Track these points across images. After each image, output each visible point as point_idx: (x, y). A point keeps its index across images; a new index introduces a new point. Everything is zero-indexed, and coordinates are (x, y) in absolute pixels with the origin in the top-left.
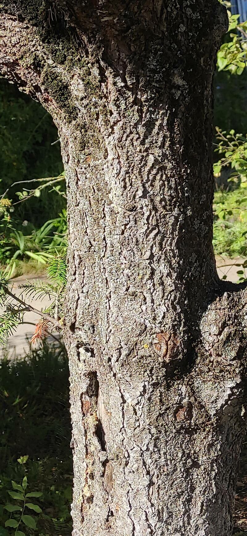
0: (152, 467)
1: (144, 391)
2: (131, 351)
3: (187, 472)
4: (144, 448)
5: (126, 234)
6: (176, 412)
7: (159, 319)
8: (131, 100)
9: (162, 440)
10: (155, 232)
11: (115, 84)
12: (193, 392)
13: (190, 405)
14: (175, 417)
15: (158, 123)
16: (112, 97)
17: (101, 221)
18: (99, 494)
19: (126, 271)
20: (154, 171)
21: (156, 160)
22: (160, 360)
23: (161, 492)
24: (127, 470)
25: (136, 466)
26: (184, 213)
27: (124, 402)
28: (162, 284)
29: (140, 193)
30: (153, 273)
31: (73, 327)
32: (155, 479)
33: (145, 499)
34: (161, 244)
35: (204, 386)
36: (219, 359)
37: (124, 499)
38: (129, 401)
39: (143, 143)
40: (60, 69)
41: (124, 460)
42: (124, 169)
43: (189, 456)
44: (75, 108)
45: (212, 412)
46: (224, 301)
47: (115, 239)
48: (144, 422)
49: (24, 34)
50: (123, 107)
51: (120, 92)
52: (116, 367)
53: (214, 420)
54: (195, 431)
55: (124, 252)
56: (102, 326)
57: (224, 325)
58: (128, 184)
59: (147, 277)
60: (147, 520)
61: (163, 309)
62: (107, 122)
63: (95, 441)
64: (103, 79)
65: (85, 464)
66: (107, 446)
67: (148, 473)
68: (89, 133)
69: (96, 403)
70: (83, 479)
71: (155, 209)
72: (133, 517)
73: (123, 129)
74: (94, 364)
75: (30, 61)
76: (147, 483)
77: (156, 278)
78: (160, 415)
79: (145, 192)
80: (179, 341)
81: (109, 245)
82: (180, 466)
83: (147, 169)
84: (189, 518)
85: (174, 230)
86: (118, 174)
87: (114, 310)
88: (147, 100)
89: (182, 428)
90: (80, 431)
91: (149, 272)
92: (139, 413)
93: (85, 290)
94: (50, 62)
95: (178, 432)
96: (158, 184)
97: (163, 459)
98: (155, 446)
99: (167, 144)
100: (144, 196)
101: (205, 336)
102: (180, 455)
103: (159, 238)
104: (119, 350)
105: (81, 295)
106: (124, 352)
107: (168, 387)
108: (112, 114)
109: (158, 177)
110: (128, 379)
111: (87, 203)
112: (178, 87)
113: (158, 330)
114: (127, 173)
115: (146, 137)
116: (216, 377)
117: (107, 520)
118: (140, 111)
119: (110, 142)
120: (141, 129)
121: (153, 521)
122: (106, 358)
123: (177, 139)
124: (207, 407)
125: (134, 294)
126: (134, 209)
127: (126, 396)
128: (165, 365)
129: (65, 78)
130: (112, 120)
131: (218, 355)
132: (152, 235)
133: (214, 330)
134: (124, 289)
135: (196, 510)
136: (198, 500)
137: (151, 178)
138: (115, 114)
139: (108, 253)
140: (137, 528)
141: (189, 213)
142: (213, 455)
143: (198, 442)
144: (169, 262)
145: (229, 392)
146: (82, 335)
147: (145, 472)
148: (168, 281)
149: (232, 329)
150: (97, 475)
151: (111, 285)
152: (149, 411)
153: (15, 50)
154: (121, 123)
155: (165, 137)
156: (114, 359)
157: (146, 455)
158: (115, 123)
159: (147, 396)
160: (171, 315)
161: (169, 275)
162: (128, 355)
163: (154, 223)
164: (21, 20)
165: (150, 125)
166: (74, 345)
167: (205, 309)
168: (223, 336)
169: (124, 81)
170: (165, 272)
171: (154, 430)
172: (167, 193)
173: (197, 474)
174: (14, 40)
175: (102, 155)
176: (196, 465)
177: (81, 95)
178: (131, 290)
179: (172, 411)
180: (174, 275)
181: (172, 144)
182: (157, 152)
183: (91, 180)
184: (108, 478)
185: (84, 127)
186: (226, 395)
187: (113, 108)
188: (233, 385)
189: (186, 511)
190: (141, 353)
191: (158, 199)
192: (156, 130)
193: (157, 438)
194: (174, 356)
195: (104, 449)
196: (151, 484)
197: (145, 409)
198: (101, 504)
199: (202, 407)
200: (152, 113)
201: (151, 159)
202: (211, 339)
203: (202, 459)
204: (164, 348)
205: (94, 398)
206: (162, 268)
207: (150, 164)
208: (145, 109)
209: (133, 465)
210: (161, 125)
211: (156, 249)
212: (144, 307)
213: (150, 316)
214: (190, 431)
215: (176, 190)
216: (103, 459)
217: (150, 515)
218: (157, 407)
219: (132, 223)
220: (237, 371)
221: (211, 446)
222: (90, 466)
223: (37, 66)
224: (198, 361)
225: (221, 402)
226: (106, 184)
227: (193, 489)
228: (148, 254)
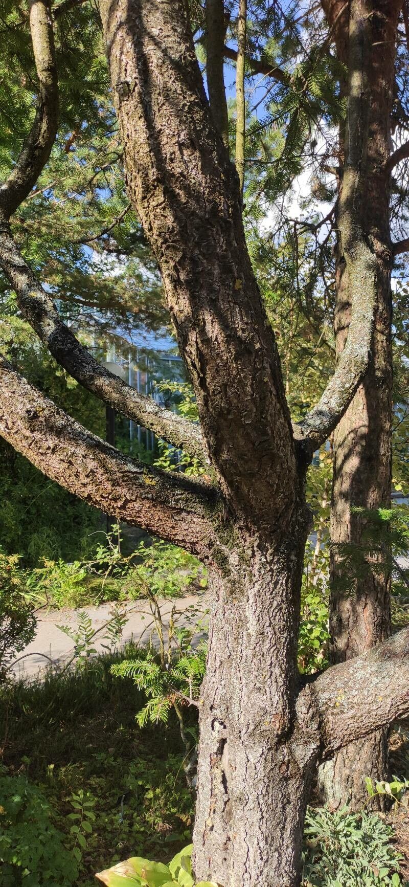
0: (263, 806)
1: (263, 754)
2: (256, 726)
3: (284, 808)
4: (260, 793)
5: (257, 649)
6: (280, 767)
7: (275, 705)
8: (268, 569)
9: (271, 787)
10: (274, 648)
11: (260, 560)
12: (291, 753)
13: (289, 761)
14: (279, 770)
15: (280, 582)
16: (257, 567)
17: (240, 640)
18: (219, 824)
19: (255, 673)
20: (276, 611)
21: (278, 604)
22: (275, 732)
23: (268, 823)
24: (245, 808)
25: (253, 805)
26: (290, 635)
27: (248, 761)
28: (276, 681)
29: (267, 624)
30: (271, 675)
31: (212, 708)
32: (264, 814)
33: (257, 829)
34: (277, 655)
35: (297, 748)
36: (308, 730)
37: (242, 829)
38: (252, 760)
39: (271, 594)
40: (223, 547)
41: (245, 801)
42: (259, 610)
43: (285, 797)
44: (230, 570)
45: (302, 766)
46: (307, 690)
47: (250, 653)
48: (261, 774)
49: (204, 526)
50: (263, 573)
51: (263, 564)
52: (244, 737)
53: (301, 771)
54: (290, 778)
55: (255, 661)
56: (235, 709)
57: (310, 706)
58: (261, 618)
59: (268, 677)
60: (258, 844)
61: (277, 698)
62: (251, 581)
63: (221, 787)
64: (253, 556)
65: (209, 803)
66: (229, 791)
67: (261, 810)
68: (237, 585)
69: (221, 758)
70: (206, 814)
71: (275, 634)
72: (248, 842)
73: (261, 585)
74: (226, 734)
75: (207, 542)
76: (260, 817)
77: (273, 678)
78: (272, 769)
79: (270, 623)
80: (286, 719)
81: (244, 655)
82: (280, 803)
83: (272, 609)
84: (283, 840)
85: (284, 646)
86: (255, 612)
87: (245, 698)
88: (277, 569)
89: (283, 777)
90: (207, 778)
91: (269, 673)
92: (258, 768)
93: (223, 683)
94: (218, 543)
95: (280, 780)
96: (277, 618)
97: (270, 800)
98: (267, 791)
99: (284, 594)
100: (270, 626)
101: (299, 714)
102: (280, 796)
103: (276, 652)
104: (248, 726)
105: (219, 686)
106: (252, 727)
107: (277, 750)
108: (255, 576)
109: (278, 614)
110: (252, 745)
111: (230, 627)
112: (292, 561)
113: (274, 713)
114: (261, 611)
115: (273, 590)
116: (306, 742)
117: (226, 844)
118: (272, 575)
119: (251, 593)
120: (271, 586)
121: (262, 844)
122: (238, 730)
123: (289, 591)
124: (299, 762)
125: (259, 689)
126: (262, 634)
127: (250, 757)
128: (278, 736)
129: (226, 553)
130: (255, 579)
131: (307, 727)
132: (272, 650)
133: (304, 710)
134: (253, 684)
135: (287, 833)
136: (289, 827)
137: (274, 614)
138: (257, 576)
139: (243, 661)
140: (251, 850)
141: (292, 635)
142: (299, 794)
143: (290, 786)
144: (281, 667)
145: (312, 751)
146: (217, 713)
147: (259, 809)
148: (280, 679)
149: (315, 709)
150: (218, 811)
151: (244, 681)
152: (265, 767)
153: (198, 535)
154: (260, 582)
155: (283, 590)
156: (243, 732)
157: (260, 797)
158: (256, 582)
159: (264, 757)
160: (281, 702)
161: (281, 675)
162: (254, 730)
163: (274, 642)
164: (203, 517)
165: (276, 583)
166: (210, 720)
167: (297, 696)
168: (310, 715)
169: (266, 558)
170: (279, 673)
171: (266, 780)
172: (282, 623)
173: (289, 808)
174: (198, 529)
175: (245, 600)
176: (289, 802)
177: (237, 563)
178: (258, 685)
179: (278, 766)
180: (283, 675)
181: (287, 594)
182: (279, 599)
183: (235, 614)
184: (227, 812)
185: (234, 581)
186: (310, 754)
187: (257, 573)
188: (315, 747)
189: (282, 835)
190: (263, 728)
191: (277, 627)
192: (279, 586)
193: (268, 785)
194: (283, 729)
195: (226, 792)
196: (263, 817)
197: (262, 766)
198: (220, 831)
199: (296, 762)
200: (278, 576)
201: (275, 603)
202: (302, 716)
203: (292, 798)
204: (278, 725)
205: (219, 756)
206: (277, 671)
207: (274, 606)
208: (274, 574)
209: (251, 805)
210: (282, 583)
211: (274, 659)
212: (265, 697)
213: (268, 703)
214: (286, 779)
215: (287, 621)
216: (226, 799)
217: (260, 839)
218: (270, 764)
219: (261, 642)
220: (318, 737)
221: (298, 788)
222: (213, 804)
223: (210, 545)
224: (295, 731)
225: (307, 758)
226: (247, 617)
227: (286, 820)
228: (269, 662)
